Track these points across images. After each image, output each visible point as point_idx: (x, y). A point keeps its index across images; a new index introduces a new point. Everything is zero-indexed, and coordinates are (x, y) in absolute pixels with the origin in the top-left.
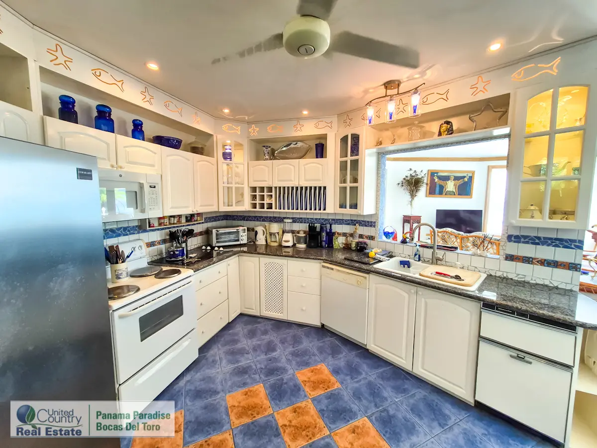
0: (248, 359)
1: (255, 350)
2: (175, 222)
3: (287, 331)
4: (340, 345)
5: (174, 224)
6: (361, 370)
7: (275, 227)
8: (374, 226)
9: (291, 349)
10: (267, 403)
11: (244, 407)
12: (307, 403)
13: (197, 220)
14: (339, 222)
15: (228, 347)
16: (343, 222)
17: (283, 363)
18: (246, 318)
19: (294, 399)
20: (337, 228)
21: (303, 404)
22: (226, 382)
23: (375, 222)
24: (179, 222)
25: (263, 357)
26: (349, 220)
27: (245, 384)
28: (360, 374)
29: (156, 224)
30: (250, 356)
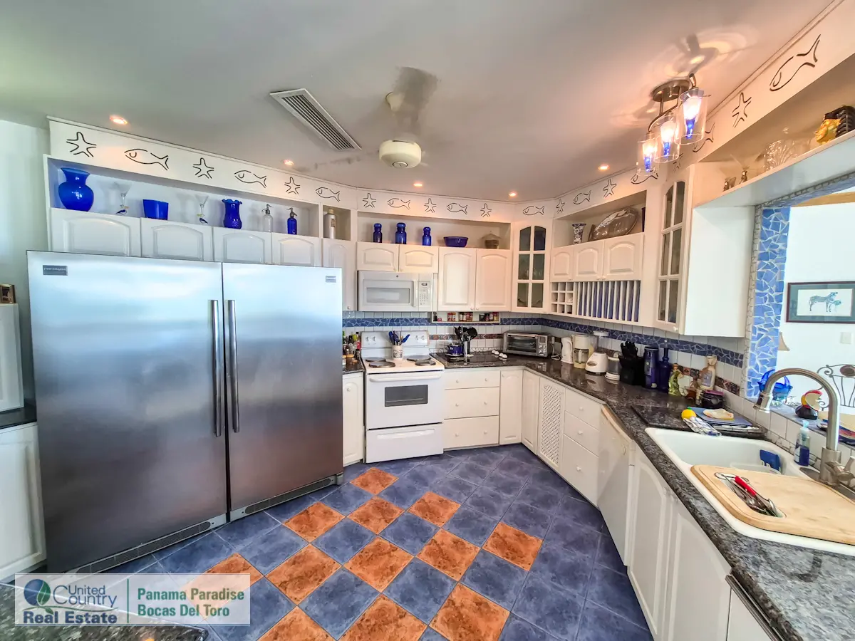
0: (476, 482)
1: (492, 479)
2: (465, 319)
3: (550, 487)
4: (599, 546)
5: (463, 321)
6: (581, 585)
7: (582, 341)
8: (741, 366)
9: (527, 503)
10: (446, 518)
11: (428, 507)
12: (473, 549)
13: (492, 320)
14: (686, 347)
15: (474, 463)
16: (693, 348)
17: (501, 508)
18: (523, 450)
19: (467, 535)
20: (680, 358)
21: (468, 545)
22: (440, 484)
23: (742, 357)
24: (470, 319)
25: (491, 489)
26: (704, 346)
27: (449, 495)
28: (575, 587)
29: (445, 320)
30: (481, 481)
